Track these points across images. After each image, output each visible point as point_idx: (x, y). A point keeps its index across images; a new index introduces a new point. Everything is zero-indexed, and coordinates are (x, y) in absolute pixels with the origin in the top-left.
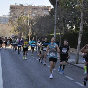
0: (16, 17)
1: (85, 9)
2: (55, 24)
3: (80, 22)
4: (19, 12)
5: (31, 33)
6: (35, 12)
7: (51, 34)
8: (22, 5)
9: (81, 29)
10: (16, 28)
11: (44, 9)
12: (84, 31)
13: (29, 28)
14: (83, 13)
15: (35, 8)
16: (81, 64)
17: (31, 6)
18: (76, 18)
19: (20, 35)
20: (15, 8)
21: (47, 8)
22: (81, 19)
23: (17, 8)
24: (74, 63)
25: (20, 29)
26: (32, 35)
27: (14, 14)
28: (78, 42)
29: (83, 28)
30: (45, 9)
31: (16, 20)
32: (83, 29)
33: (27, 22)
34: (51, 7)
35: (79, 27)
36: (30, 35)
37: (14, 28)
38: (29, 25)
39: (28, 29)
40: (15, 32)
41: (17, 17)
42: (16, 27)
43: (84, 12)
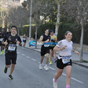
3: (57, 14)
5: (4, 24)
9: (58, 21)
26: (5, 26)
33: (1, 14)
35: (55, 19)
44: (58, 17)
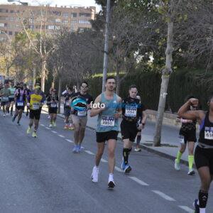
0: (11, 33)
1: (179, 16)
2: (105, 49)
3: (165, 46)
4: (17, 20)
5: (46, 72)
6: (58, 20)
7: (96, 75)
8: (27, 4)
9: (168, 64)
10: (9, 59)
11: (78, 15)
12: (175, 68)
13: (41, 61)
14: (172, 23)
15: (57, 12)
16: (168, 148)
17: (48, 7)
18: (156, 37)
19: (21, 76)
20: (7, 11)
21: (85, 13)
22: (168, 39)
23: (12, 12)
24: (151, 145)
25: (19, 62)
26: (48, 76)
27: (6, 25)
28: (161, 95)
29: (172, 60)
30: (81, 14)
31: (11, 39)
32: (172, 63)
33: (38, 45)
34: (94, 8)
35: (162, 58)
36: (44, 76)
37: (6, 60)
38: (43, 52)
39: (40, 63)
40: (8, 69)
41: (14, 34)
42: (10, 57)
43: (175, 23)
44: (169, 53)
